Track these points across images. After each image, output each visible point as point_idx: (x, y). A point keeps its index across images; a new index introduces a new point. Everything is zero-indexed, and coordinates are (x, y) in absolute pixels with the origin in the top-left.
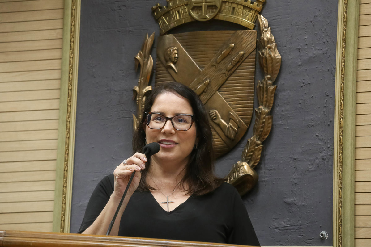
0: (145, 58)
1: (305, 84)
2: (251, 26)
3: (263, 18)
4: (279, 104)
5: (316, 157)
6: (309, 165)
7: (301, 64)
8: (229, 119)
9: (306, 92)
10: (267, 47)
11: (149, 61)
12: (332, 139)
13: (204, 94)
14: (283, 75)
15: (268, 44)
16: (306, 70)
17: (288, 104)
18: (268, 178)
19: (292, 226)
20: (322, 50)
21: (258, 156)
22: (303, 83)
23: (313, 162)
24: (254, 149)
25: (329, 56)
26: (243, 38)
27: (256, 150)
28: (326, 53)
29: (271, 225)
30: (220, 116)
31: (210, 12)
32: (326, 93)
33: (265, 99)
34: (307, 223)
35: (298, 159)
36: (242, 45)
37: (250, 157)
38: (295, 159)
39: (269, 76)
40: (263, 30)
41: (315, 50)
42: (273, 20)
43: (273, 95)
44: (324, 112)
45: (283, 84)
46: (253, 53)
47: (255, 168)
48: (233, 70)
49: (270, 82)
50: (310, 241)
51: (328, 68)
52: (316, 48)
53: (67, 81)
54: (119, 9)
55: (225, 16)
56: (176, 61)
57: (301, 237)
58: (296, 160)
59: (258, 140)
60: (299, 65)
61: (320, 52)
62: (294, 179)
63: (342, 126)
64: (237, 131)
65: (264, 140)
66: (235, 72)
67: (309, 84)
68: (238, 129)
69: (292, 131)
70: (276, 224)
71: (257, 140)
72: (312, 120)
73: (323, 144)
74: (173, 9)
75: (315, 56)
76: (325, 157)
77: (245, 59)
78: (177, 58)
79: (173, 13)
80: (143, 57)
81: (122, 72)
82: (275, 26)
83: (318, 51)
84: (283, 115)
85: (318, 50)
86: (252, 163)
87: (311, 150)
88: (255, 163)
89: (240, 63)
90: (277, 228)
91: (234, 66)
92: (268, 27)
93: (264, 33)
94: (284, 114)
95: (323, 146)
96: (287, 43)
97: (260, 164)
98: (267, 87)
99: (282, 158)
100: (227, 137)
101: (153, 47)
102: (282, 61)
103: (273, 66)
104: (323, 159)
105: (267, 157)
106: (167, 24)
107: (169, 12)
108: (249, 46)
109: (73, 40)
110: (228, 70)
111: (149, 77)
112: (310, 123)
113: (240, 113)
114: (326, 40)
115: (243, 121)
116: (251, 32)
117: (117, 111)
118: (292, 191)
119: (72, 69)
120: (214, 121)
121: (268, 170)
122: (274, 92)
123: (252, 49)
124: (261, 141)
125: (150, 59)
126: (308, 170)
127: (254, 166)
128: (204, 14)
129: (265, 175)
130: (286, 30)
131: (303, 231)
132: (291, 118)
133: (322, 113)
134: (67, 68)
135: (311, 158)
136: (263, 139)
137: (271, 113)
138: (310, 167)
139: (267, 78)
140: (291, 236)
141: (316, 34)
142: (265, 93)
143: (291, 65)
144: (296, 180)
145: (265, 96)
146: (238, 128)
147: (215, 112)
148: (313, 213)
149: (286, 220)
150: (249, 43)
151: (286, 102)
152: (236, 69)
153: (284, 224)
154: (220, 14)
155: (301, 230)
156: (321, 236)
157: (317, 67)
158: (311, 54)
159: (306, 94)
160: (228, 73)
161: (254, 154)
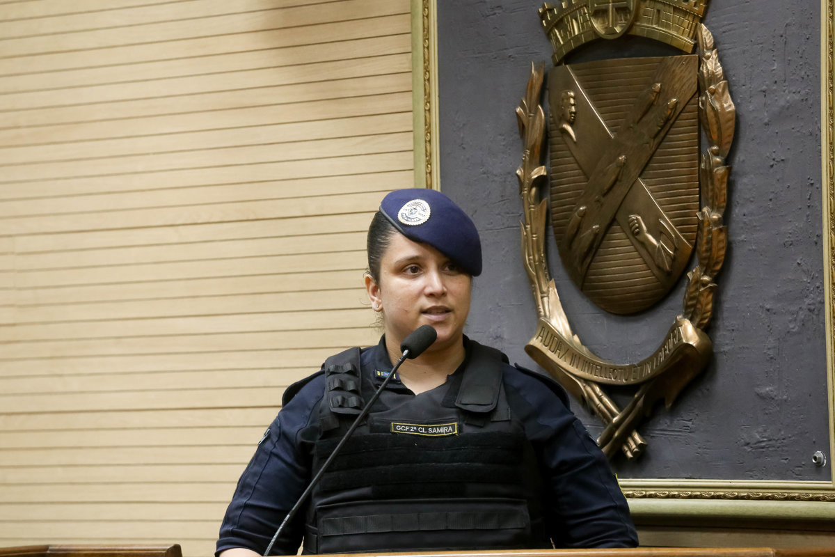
0: (530, 112)
1: (777, 161)
2: (688, 46)
3: (706, 30)
4: (740, 202)
5: (800, 306)
6: (790, 321)
7: (769, 121)
8: (659, 232)
9: (778, 177)
10: (709, 92)
11: (538, 118)
12: (821, 271)
13: (618, 183)
14: (742, 144)
15: (710, 85)
16: (777, 133)
17: (752, 202)
18: (729, 347)
19: (770, 440)
20: (799, 92)
21: (707, 304)
22: (774, 160)
23: (795, 316)
24: (697, 293)
25: (811, 105)
26: (674, 71)
27: (701, 294)
28: (807, 99)
29: (739, 439)
30: (644, 228)
31: (621, 20)
32: (809, 179)
33: (710, 194)
34: (794, 436)
35: (772, 309)
36: (674, 85)
37: (692, 309)
38: (768, 310)
39: (715, 148)
40: (704, 53)
41: (789, 92)
42: (724, 32)
43: (724, 185)
44: (808, 216)
45: (744, 161)
46: (692, 101)
47: (707, 329)
48: (662, 134)
49: (718, 159)
50: (799, 470)
51: (811, 130)
52: (791, 89)
53: (423, 157)
54: (492, 13)
56: (573, 119)
57: (785, 462)
58: (771, 311)
59: (705, 273)
60: (766, 124)
61: (797, 97)
62: (769, 349)
64: (674, 256)
65: (715, 274)
66: (665, 140)
67: (783, 160)
68: (674, 252)
69: (761, 255)
70: (745, 436)
71: (703, 275)
72: (790, 233)
73: (809, 281)
74: (566, 15)
75: (788, 104)
76: (812, 307)
77: (679, 114)
78: (574, 113)
79: (568, 22)
80: (528, 111)
81: (503, 137)
82: (726, 45)
83: (794, 95)
84: (745, 223)
85: (794, 93)
86: (697, 320)
87: (791, 291)
88: (702, 319)
89: (671, 122)
90: (748, 444)
91: (662, 127)
92: (713, 49)
93: (704, 61)
94: (746, 220)
95: (809, 285)
96: (745, 79)
97: (713, 320)
98: (711, 171)
99: (748, 307)
100: (659, 268)
102: (737, 117)
104: (810, 310)
105: (726, 305)
106: (562, 43)
107: (562, 20)
108: (684, 87)
109: (427, 76)
110: (653, 135)
111: (537, 150)
112: (787, 239)
113: (677, 221)
114: (805, 73)
115: (683, 236)
116: (687, 58)
117: (499, 214)
118: (767, 373)
119: (430, 133)
120: (637, 237)
121: (729, 330)
122: (725, 180)
123: (691, 92)
124: (710, 276)
125: (538, 113)
126: (788, 332)
127: (702, 324)
128: (612, 25)
129: (725, 340)
130: (744, 52)
131: (787, 451)
132: (758, 228)
133: (805, 219)
134: (422, 130)
135: (793, 308)
136: (713, 272)
137: (726, 219)
138: (791, 326)
139: (712, 152)
140: (769, 459)
141: (789, 60)
142: (709, 183)
143: (753, 123)
144: (771, 351)
145: (710, 187)
146: (675, 250)
147: (637, 219)
148: (802, 416)
149: (760, 429)
150: (685, 80)
151: (748, 196)
152: (667, 133)
153: (758, 437)
154: (638, 24)
155: (785, 448)
156: (814, 461)
157: (793, 127)
158: (782, 103)
159: (778, 180)
160: (654, 140)
161: (699, 302)
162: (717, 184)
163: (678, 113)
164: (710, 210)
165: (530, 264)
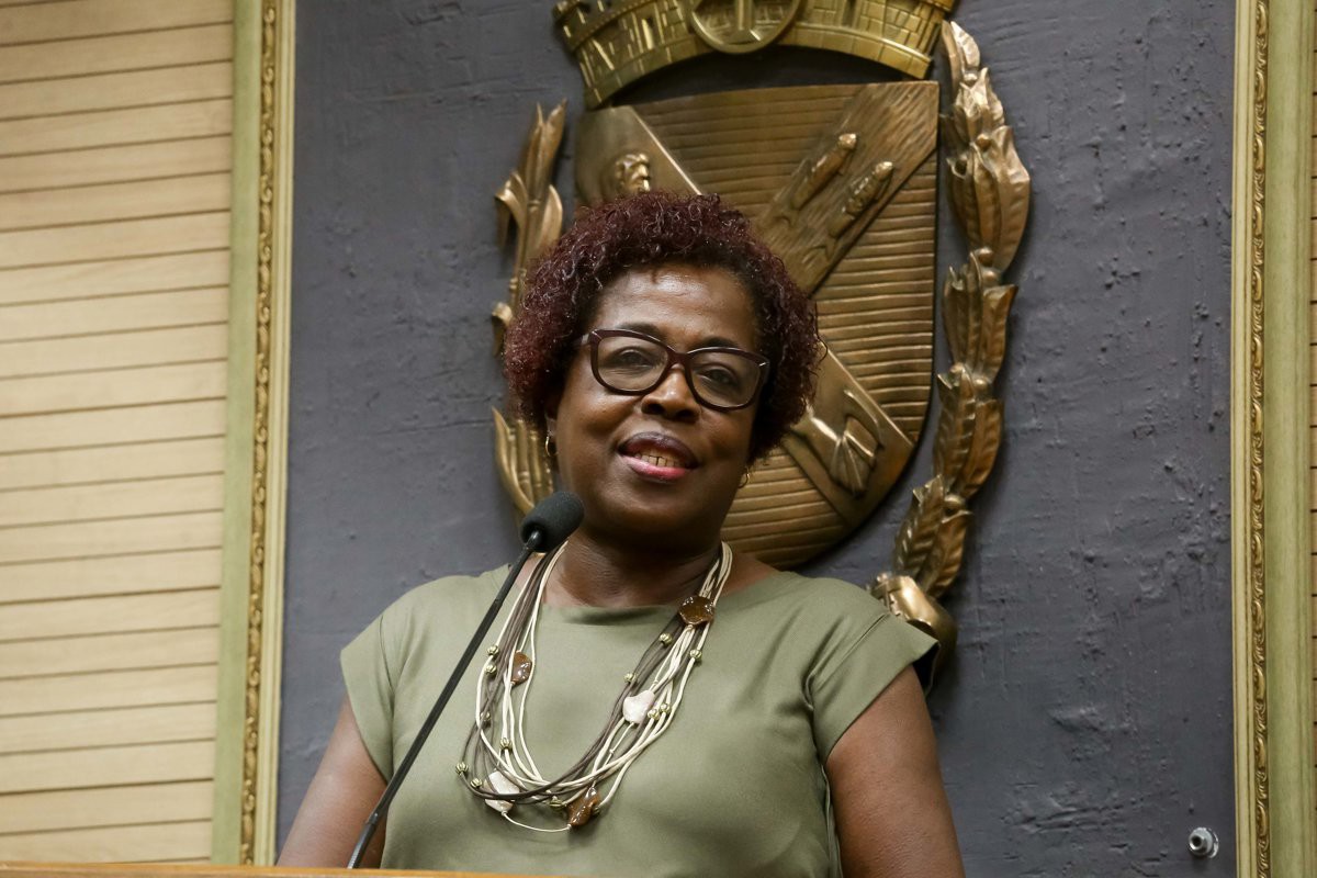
0: (532, 196)
1: (1122, 277)
2: (917, 65)
3: (961, 35)
4: (1028, 355)
5: (1169, 549)
6: (1143, 580)
7: (1106, 202)
8: (842, 415)
9: (1124, 307)
10: (977, 144)
11: (549, 210)
12: (1225, 480)
14: (1039, 247)
15: (979, 132)
16: (1123, 223)
17: (1058, 354)
18: (993, 635)
19: (1084, 811)
20: (1179, 145)
21: (953, 550)
22: (1114, 274)
23: (1156, 569)
24: (936, 527)
25: (1208, 168)
26: (886, 111)
27: (944, 528)
28: (1196, 158)
29: (1010, 810)
30: (809, 408)
31: (763, 18)
32: (1197, 307)
33: (973, 338)
34: (1142, 800)
35: (1101, 558)
36: (886, 136)
37: (923, 558)
38: (1090, 560)
39: (985, 251)
40: (961, 78)
41: (1155, 146)
42: (1000, 39)
43: (1002, 322)
44: (1193, 378)
45: (1041, 278)
46: (926, 168)
47: (946, 598)
48: (854, 231)
50: (1153, 866)
51: (1205, 215)
52: (1159, 139)
53: (253, 291)
54: (434, 16)
55: (821, 30)
57: (1121, 851)
58: (1095, 562)
59: (953, 490)
60: (1097, 208)
61: (1175, 154)
62: (1089, 634)
63: (1259, 429)
64: (875, 461)
65: (973, 491)
66: (861, 241)
67: (1135, 274)
68: (876, 452)
69: (1077, 455)
70: (1025, 803)
71: (948, 494)
72: (1150, 412)
73: (1191, 500)
74: (629, 11)
75: (1153, 168)
76: (1200, 550)
77: (896, 192)
79: (631, 25)
80: (526, 196)
81: (453, 252)
82: (1003, 64)
83: (1167, 151)
84: (1040, 395)
85: (1167, 146)
86: (931, 579)
87: (1147, 522)
88: (941, 578)
89: (879, 205)
90: (1029, 820)
91: (859, 216)
92: (980, 68)
93: (963, 89)
94: (1043, 390)
95: (1190, 508)
96: (1049, 124)
97: (960, 580)
98: (978, 293)
99: (1041, 556)
100: (838, 483)
101: (560, 155)
102: (1032, 193)
103: (998, 212)
104: (1194, 556)
105: (987, 555)
106: (611, 66)
107: (614, 23)
108: (909, 141)
109: (270, 138)
110: (837, 230)
112: (1140, 424)
113: (883, 394)
114: (1194, 109)
115: (896, 422)
116: (915, 87)
117: (436, 399)
118: (1082, 680)
119: (270, 247)
121: (994, 601)
122: (1006, 309)
123: (923, 150)
124: (962, 495)
125: (549, 201)
126: (1138, 600)
127: (941, 588)
128: (745, 24)
129: (980, 621)
130: (1047, 74)
131: (1125, 831)
132: (1073, 404)
133: (1186, 382)
134: (250, 242)
135: (1150, 555)
136: (970, 487)
137: (997, 389)
138: (1144, 588)
139: (980, 258)
140: (1081, 848)
141: (1157, 87)
142: (972, 315)
143: (1066, 206)
144: (1095, 637)
145: (973, 325)
146: (879, 448)
148: (1163, 761)
149: (1063, 790)
150: (910, 128)
151: (1050, 345)
152: (866, 229)
153: (1056, 805)
154: (803, 24)
155: (1121, 825)
156: (1193, 847)
157: (1162, 210)
158: (1138, 165)
159: (1123, 312)
160: (836, 243)
161: (937, 543)
162: (988, 318)
164: (970, 368)
165: (523, 487)
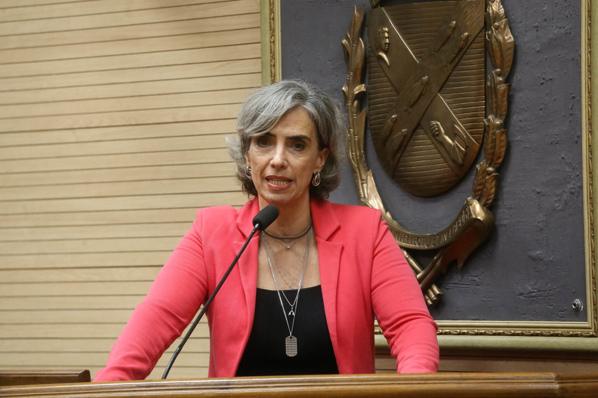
0: (353, 43)
1: (546, 80)
4: (517, 111)
5: (564, 190)
6: (556, 201)
7: (540, 50)
8: (454, 135)
9: (547, 92)
10: (494, 27)
11: (359, 48)
12: (581, 163)
13: (422, 97)
14: (519, 67)
15: (495, 22)
16: (546, 59)
17: (526, 111)
18: (508, 221)
19: (539, 291)
20: (564, 27)
21: (491, 189)
22: (544, 79)
23: (560, 197)
24: (484, 180)
25: (574, 37)
27: (486, 181)
28: (570, 33)
29: (515, 290)
30: (443, 131)
32: (571, 94)
33: (494, 105)
34: (558, 288)
35: (542, 192)
36: (466, 22)
37: (480, 193)
38: (538, 193)
39: (498, 70)
41: (556, 27)
43: (505, 99)
44: (570, 122)
45: (520, 80)
46: (480, 35)
47: (491, 207)
48: (457, 60)
49: (500, 79)
50: (562, 314)
51: (573, 56)
52: (558, 25)
53: (270, 77)
56: (388, 49)
57: (551, 307)
58: (540, 193)
59: (490, 165)
60: (538, 52)
61: (562, 31)
62: (539, 222)
64: (466, 152)
65: (498, 166)
66: (459, 64)
67: (551, 79)
69: (534, 151)
70: (520, 288)
71: (488, 167)
72: (556, 135)
73: (571, 171)
75: (555, 37)
76: (573, 191)
78: (388, 44)
80: (351, 42)
81: (332, 63)
83: (560, 29)
84: (521, 127)
85: (560, 28)
86: (484, 200)
87: (556, 179)
88: (487, 200)
89: (464, 50)
90: (522, 294)
91: (457, 55)
94: (522, 125)
95: (570, 174)
96: (522, 18)
97: (496, 199)
98: (495, 87)
99: (523, 191)
101: (363, 25)
102: (515, 47)
103: (502, 55)
104: (572, 193)
105: (505, 190)
108: (474, 24)
109: (272, 16)
110: (450, 61)
111: (359, 72)
112: (553, 139)
113: (468, 125)
114: (569, 13)
115: (473, 137)
116: (476, 2)
118: (537, 240)
119: (274, 59)
120: (436, 138)
121: (508, 208)
122: (506, 94)
123: (479, 28)
124: (494, 167)
125: (359, 45)
126: (555, 210)
127: (487, 204)
129: (504, 216)
131: (553, 299)
132: (531, 131)
133: (568, 124)
134: (268, 57)
135: (558, 192)
137: (506, 124)
138: (557, 205)
139: (496, 73)
140: (538, 305)
141: (557, 3)
142: (494, 97)
143: (527, 51)
144: (540, 223)
145: (494, 100)
146: (467, 148)
147: (437, 124)
148: (564, 273)
149: (532, 283)
150: (475, 18)
151: (523, 107)
153: (530, 289)
155: (552, 297)
156: (573, 307)
157: (559, 54)
158: (551, 36)
159: (547, 95)
161: (484, 186)
162: (499, 97)
163: (469, 44)
164: (494, 117)
165: (353, 158)
